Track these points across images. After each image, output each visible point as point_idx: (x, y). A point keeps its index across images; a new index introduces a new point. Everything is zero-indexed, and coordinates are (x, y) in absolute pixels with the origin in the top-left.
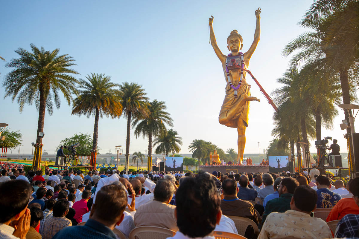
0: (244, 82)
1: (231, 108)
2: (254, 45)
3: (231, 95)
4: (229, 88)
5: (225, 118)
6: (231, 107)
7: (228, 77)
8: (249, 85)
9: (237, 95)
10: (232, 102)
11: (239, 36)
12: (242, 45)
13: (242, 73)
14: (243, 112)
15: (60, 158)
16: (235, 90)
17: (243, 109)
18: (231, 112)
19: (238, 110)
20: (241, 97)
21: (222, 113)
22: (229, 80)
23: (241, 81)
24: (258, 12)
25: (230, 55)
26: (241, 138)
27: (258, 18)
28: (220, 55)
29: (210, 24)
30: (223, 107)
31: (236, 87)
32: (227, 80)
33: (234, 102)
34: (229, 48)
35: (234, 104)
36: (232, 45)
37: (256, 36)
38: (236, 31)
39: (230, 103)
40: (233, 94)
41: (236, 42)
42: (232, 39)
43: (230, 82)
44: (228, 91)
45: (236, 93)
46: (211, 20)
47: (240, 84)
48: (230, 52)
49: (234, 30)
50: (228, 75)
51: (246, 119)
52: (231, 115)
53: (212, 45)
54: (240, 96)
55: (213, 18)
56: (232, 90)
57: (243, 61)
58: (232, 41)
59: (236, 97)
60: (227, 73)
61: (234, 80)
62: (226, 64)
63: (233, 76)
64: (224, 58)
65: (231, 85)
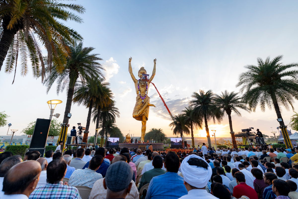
0: (147, 95)
2: (153, 77)
3: (140, 102)
4: (139, 98)
5: (136, 114)
6: (140, 108)
8: (149, 98)
9: (143, 102)
10: (140, 106)
11: (145, 70)
13: (147, 90)
14: (146, 112)
15: (73, 137)
16: (143, 99)
17: (146, 110)
18: (140, 111)
19: (144, 111)
20: (146, 103)
21: (134, 112)
22: (140, 93)
23: (146, 95)
24: (155, 60)
25: (140, 80)
26: (143, 127)
28: (134, 79)
29: (130, 61)
30: (135, 108)
31: (143, 97)
32: (137, 94)
33: (142, 106)
34: (139, 76)
35: (142, 107)
36: (141, 75)
37: (153, 73)
39: (139, 106)
40: (141, 101)
43: (140, 95)
44: (138, 100)
46: (130, 59)
47: (145, 96)
48: (140, 78)
49: (142, 67)
50: (139, 91)
51: (148, 116)
52: (140, 113)
53: (130, 73)
55: (132, 58)
56: (141, 99)
57: (147, 84)
59: (143, 103)
60: (139, 89)
61: (142, 94)
62: (138, 84)
63: (142, 91)
64: (136, 81)
65: (140, 96)
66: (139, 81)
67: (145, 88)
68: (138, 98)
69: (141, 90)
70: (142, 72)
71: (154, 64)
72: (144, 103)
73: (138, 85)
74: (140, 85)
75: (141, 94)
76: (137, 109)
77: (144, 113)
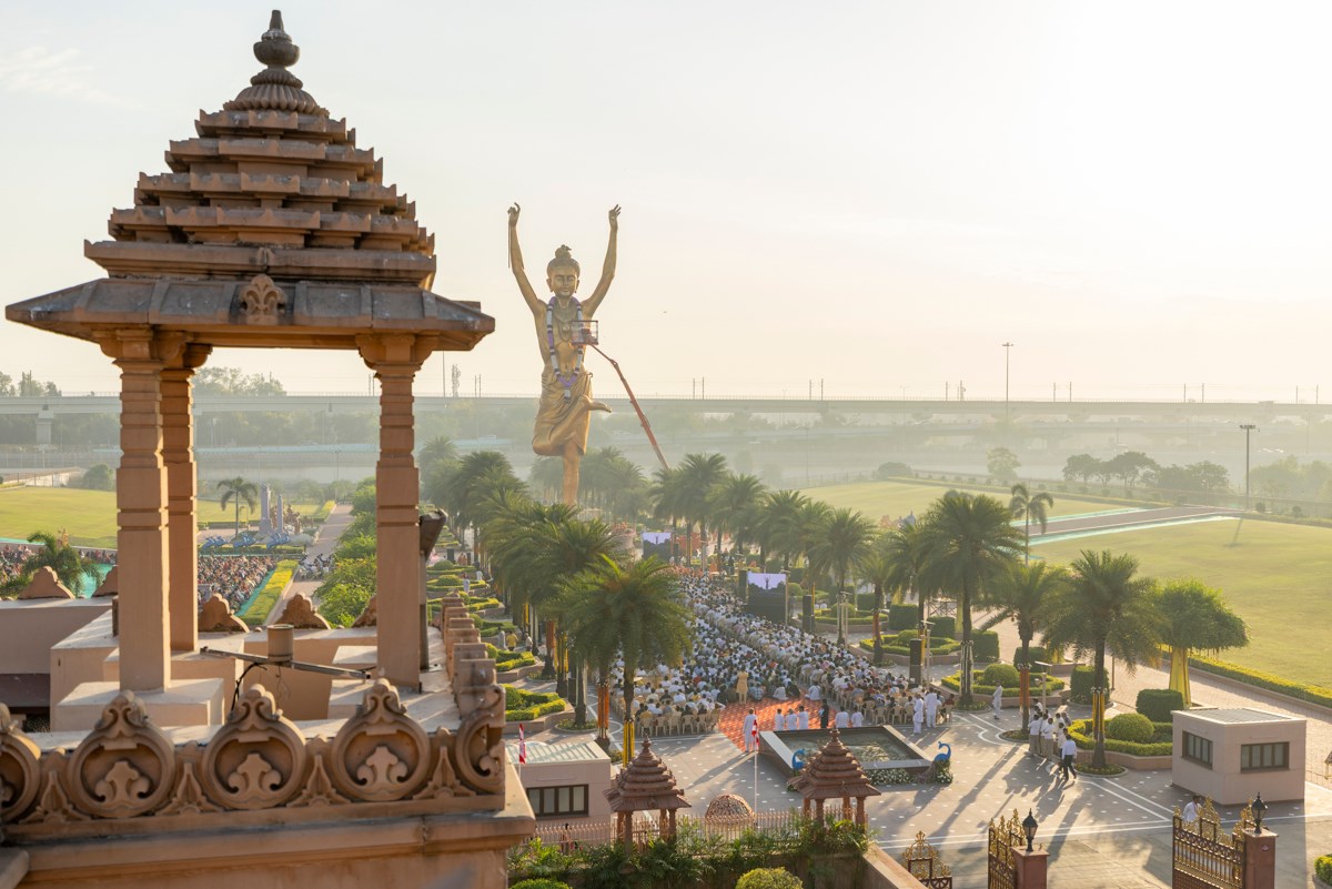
0: (582, 367)
1: (557, 425)
3: (556, 395)
4: (554, 380)
5: (546, 442)
6: (556, 421)
7: (553, 357)
8: (591, 374)
9: (569, 398)
10: (558, 410)
11: (575, 266)
14: (578, 430)
16: (567, 387)
17: (578, 425)
18: (559, 431)
19: (570, 427)
20: (578, 403)
21: (538, 433)
22: (555, 365)
23: (577, 369)
24: (614, 214)
25: (554, 301)
27: (614, 228)
28: (533, 299)
29: (513, 223)
30: (540, 418)
31: (568, 380)
33: (563, 411)
34: (550, 286)
35: (563, 414)
36: (559, 284)
37: (607, 269)
38: (568, 249)
39: (551, 414)
40: (561, 393)
41: (570, 278)
42: (562, 273)
43: (556, 370)
44: (547, 385)
45: (568, 393)
46: (514, 214)
47: (576, 375)
48: (553, 294)
49: (563, 246)
50: (552, 354)
51: (583, 442)
52: (557, 438)
53: (514, 271)
54: (577, 399)
55: (519, 209)
56: (559, 384)
58: (562, 276)
59: (568, 402)
60: (551, 348)
61: (563, 365)
62: (549, 326)
63: (562, 356)
64: (541, 308)
65: (559, 376)
66: (550, 313)
68: (549, 379)
69: (559, 349)
70: (563, 266)
71: (609, 229)
72: (573, 399)
73: (550, 332)
74: (555, 330)
75: (559, 365)
76: (547, 426)
77: (572, 434)
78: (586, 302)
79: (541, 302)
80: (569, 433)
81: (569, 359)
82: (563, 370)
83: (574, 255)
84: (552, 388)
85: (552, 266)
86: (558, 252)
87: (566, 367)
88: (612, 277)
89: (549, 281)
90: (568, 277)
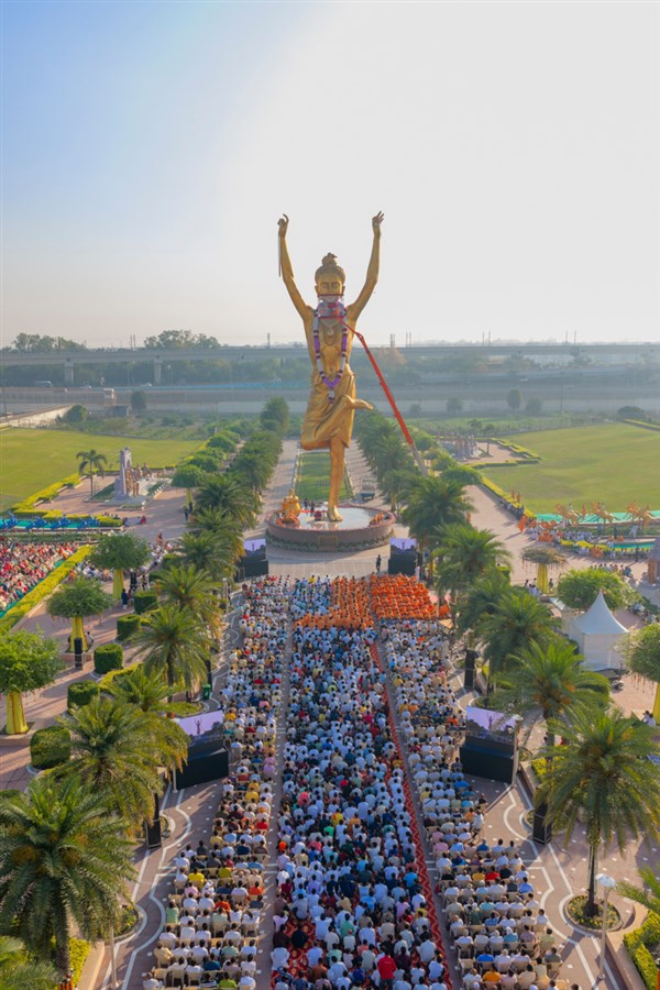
1: (322, 423)
3: (323, 395)
4: (320, 382)
5: (313, 438)
6: (321, 419)
7: (318, 360)
9: (332, 399)
10: (323, 410)
11: (340, 274)
12: (344, 288)
13: (344, 356)
14: (343, 426)
16: (331, 387)
17: (343, 422)
18: (324, 428)
19: (334, 425)
20: (341, 403)
22: (320, 368)
23: (341, 372)
24: (377, 221)
27: (377, 235)
29: (282, 234)
31: (332, 380)
33: (328, 410)
34: (318, 292)
35: (328, 413)
36: (325, 291)
37: (370, 276)
38: (334, 256)
39: (318, 413)
40: (326, 393)
41: (335, 284)
42: (327, 281)
43: (322, 373)
45: (332, 394)
46: (283, 224)
47: (339, 377)
49: (329, 254)
50: (318, 357)
52: (321, 435)
53: (285, 281)
54: (340, 399)
55: (288, 219)
56: (324, 386)
57: (345, 330)
58: (327, 284)
59: (332, 402)
60: (317, 351)
61: (328, 368)
62: (315, 331)
63: (327, 359)
64: (309, 314)
65: (323, 378)
67: (339, 346)
68: (316, 383)
69: (325, 353)
70: (329, 273)
71: (372, 235)
72: (336, 399)
73: (315, 337)
74: (321, 335)
75: (325, 368)
76: (313, 424)
77: (336, 431)
78: (350, 306)
79: (309, 308)
80: (333, 430)
81: (333, 363)
82: (329, 372)
83: (339, 262)
84: (318, 388)
85: (319, 273)
86: (324, 260)
87: (331, 370)
88: (375, 282)
89: (317, 288)
90: (333, 284)
